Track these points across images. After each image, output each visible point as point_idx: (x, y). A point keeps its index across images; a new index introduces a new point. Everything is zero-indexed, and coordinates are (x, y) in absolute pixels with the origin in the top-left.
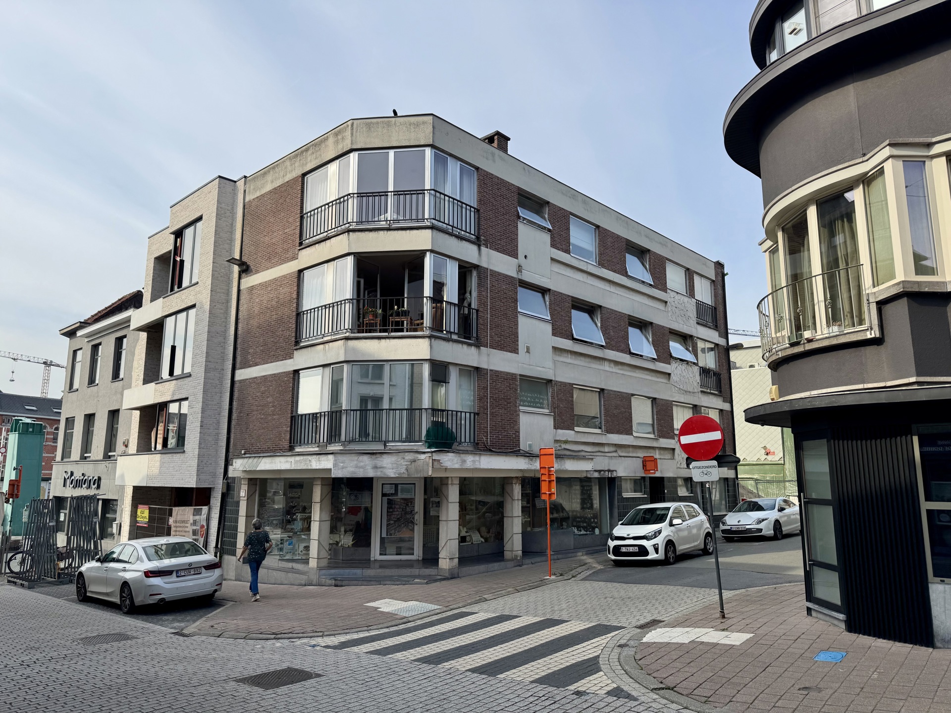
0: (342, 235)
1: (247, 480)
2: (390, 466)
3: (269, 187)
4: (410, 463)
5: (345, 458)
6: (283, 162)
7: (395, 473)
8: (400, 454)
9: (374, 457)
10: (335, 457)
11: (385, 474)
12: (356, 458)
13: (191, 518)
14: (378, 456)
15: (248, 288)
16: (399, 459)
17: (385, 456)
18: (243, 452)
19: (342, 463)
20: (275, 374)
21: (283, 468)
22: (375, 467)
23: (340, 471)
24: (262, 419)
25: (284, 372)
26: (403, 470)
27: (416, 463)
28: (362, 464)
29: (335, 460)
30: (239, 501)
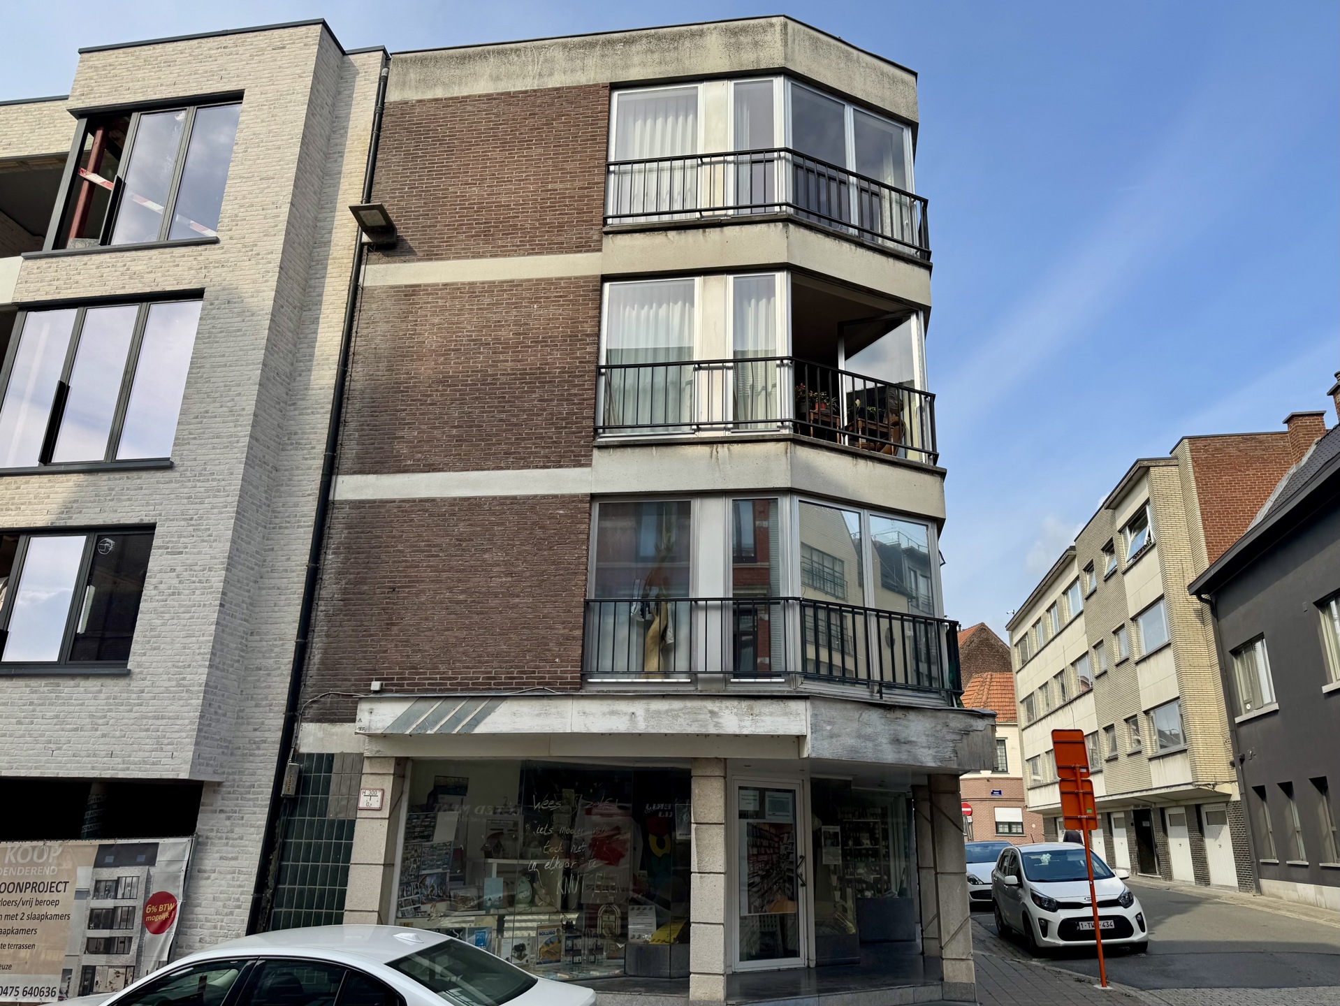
0: (764, 226)
1: (393, 762)
2: (923, 740)
3: (482, 87)
4: (958, 737)
5: (834, 713)
6: (542, 47)
7: (935, 758)
8: (939, 714)
9: (891, 715)
10: (814, 708)
11: (915, 758)
12: (857, 715)
13: (84, 876)
14: (899, 714)
15: (392, 287)
16: (939, 728)
17: (912, 716)
18: (376, 686)
19: (829, 723)
20: (514, 498)
21: (595, 730)
22: (896, 741)
23: (825, 743)
24: (459, 602)
25: (555, 496)
26: (948, 753)
27: (970, 738)
28: (869, 730)
29: (814, 716)
30: (352, 824)
